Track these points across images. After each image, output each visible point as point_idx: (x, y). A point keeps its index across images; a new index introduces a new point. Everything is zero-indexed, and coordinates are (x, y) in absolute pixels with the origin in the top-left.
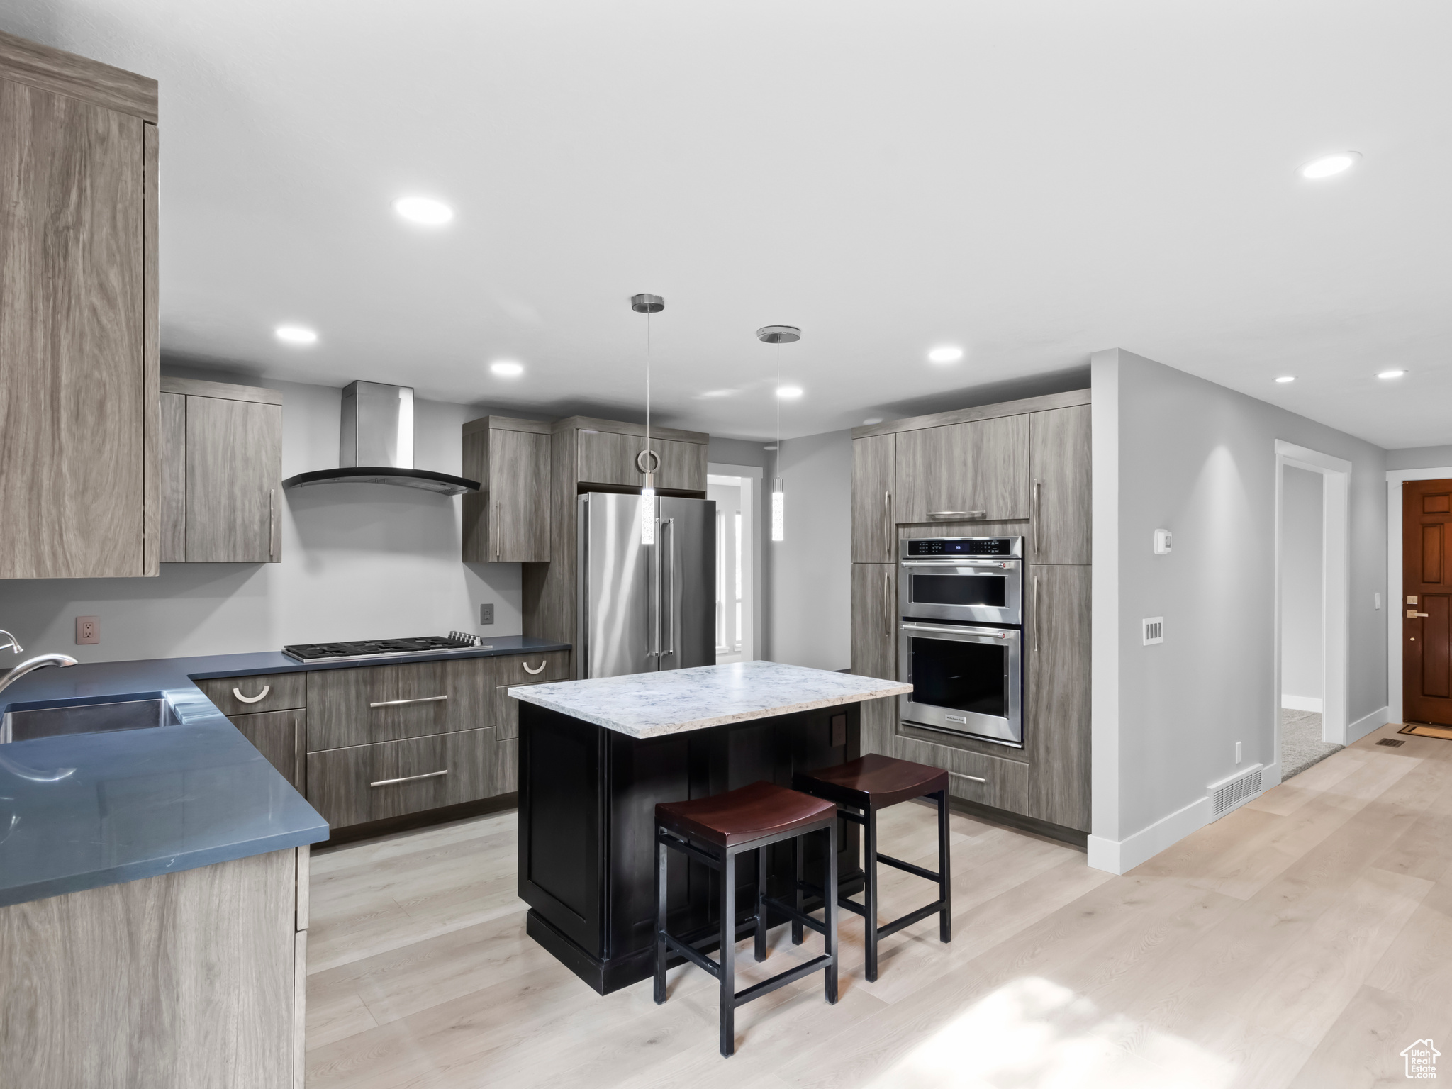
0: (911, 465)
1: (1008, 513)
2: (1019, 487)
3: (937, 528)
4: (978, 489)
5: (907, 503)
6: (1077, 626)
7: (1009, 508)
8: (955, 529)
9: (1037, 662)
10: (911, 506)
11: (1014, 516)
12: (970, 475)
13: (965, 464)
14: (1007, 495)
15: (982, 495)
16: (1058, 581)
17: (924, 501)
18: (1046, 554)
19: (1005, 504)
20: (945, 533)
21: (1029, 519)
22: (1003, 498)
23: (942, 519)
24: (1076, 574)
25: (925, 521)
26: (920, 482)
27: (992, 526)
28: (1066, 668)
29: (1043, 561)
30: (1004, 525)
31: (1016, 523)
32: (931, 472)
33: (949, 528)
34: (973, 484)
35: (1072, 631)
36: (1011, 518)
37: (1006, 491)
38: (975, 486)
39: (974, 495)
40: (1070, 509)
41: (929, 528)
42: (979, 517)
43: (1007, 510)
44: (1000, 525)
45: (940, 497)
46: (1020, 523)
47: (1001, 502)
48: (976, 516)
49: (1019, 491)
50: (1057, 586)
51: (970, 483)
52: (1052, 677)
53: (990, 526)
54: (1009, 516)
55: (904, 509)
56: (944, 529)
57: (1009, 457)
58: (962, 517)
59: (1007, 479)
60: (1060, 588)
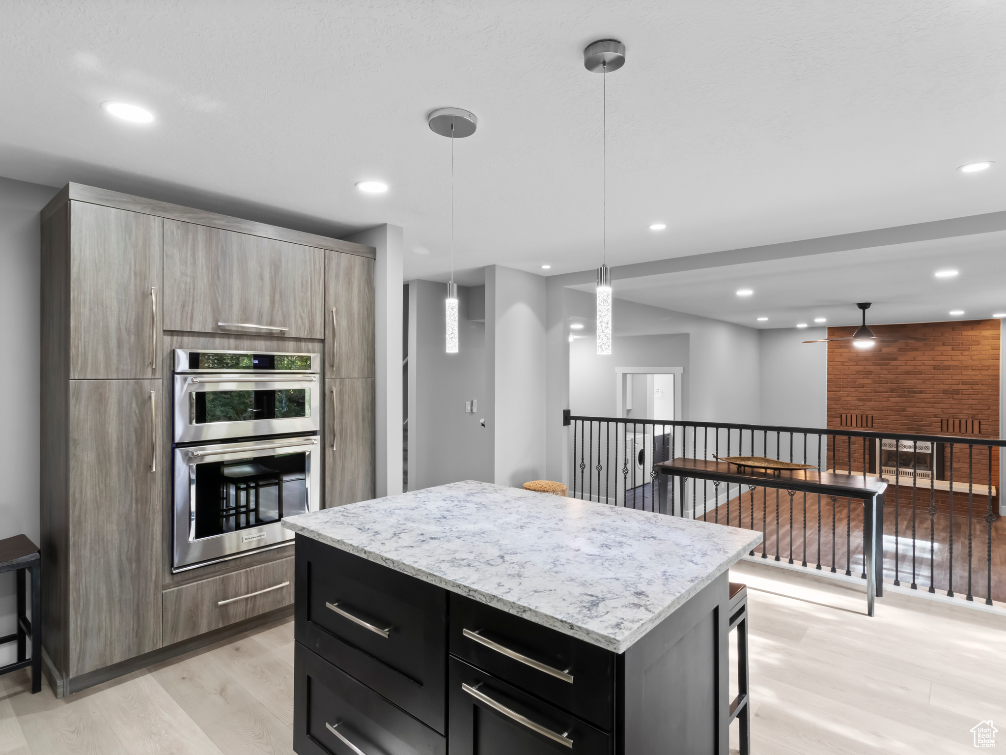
0: (189, 263)
1: (306, 332)
2: (315, 311)
3: (222, 340)
4: (277, 305)
5: (183, 306)
6: (361, 425)
7: (307, 327)
8: (246, 343)
9: (331, 459)
10: (190, 311)
11: (312, 336)
12: (267, 290)
13: (261, 278)
14: (305, 316)
15: (280, 313)
16: (347, 390)
17: (209, 308)
18: (339, 369)
19: (303, 323)
20: (233, 345)
21: (324, 339)
22: (302, 318)
23: (234, 331)
24: (360, 384)
25: (210, 331)
26: (203, 284)
27: (287, 342)
28: (353, 458)
29: (336, 376)
30: (299, 343)
31: (309, 342)
32: (218, 277)
33: (238, 342)
34: (271, 300)
35: (357, 429)
36: (309, 337)
37: (304, 312)
38: (273, 302)
39: (272, 311)
40: (356, 335)
41: (211, 339)
42: (278, 333)
43: (305, 329)
44: (295, 343)
45: (231, 306)
46: (313, 342)
47: (300, 321)
48: (273, 332)
49: (316, 314)
50: (347, 395)
51: (267, 299)
52: (343, 469)
53: (284, 342)
54: (308, 335)
55: (179, 314)
56: (232, 341)
57: (307, 282)
58: (259, 331)
59: (305, 302)
60: (349, 396)
